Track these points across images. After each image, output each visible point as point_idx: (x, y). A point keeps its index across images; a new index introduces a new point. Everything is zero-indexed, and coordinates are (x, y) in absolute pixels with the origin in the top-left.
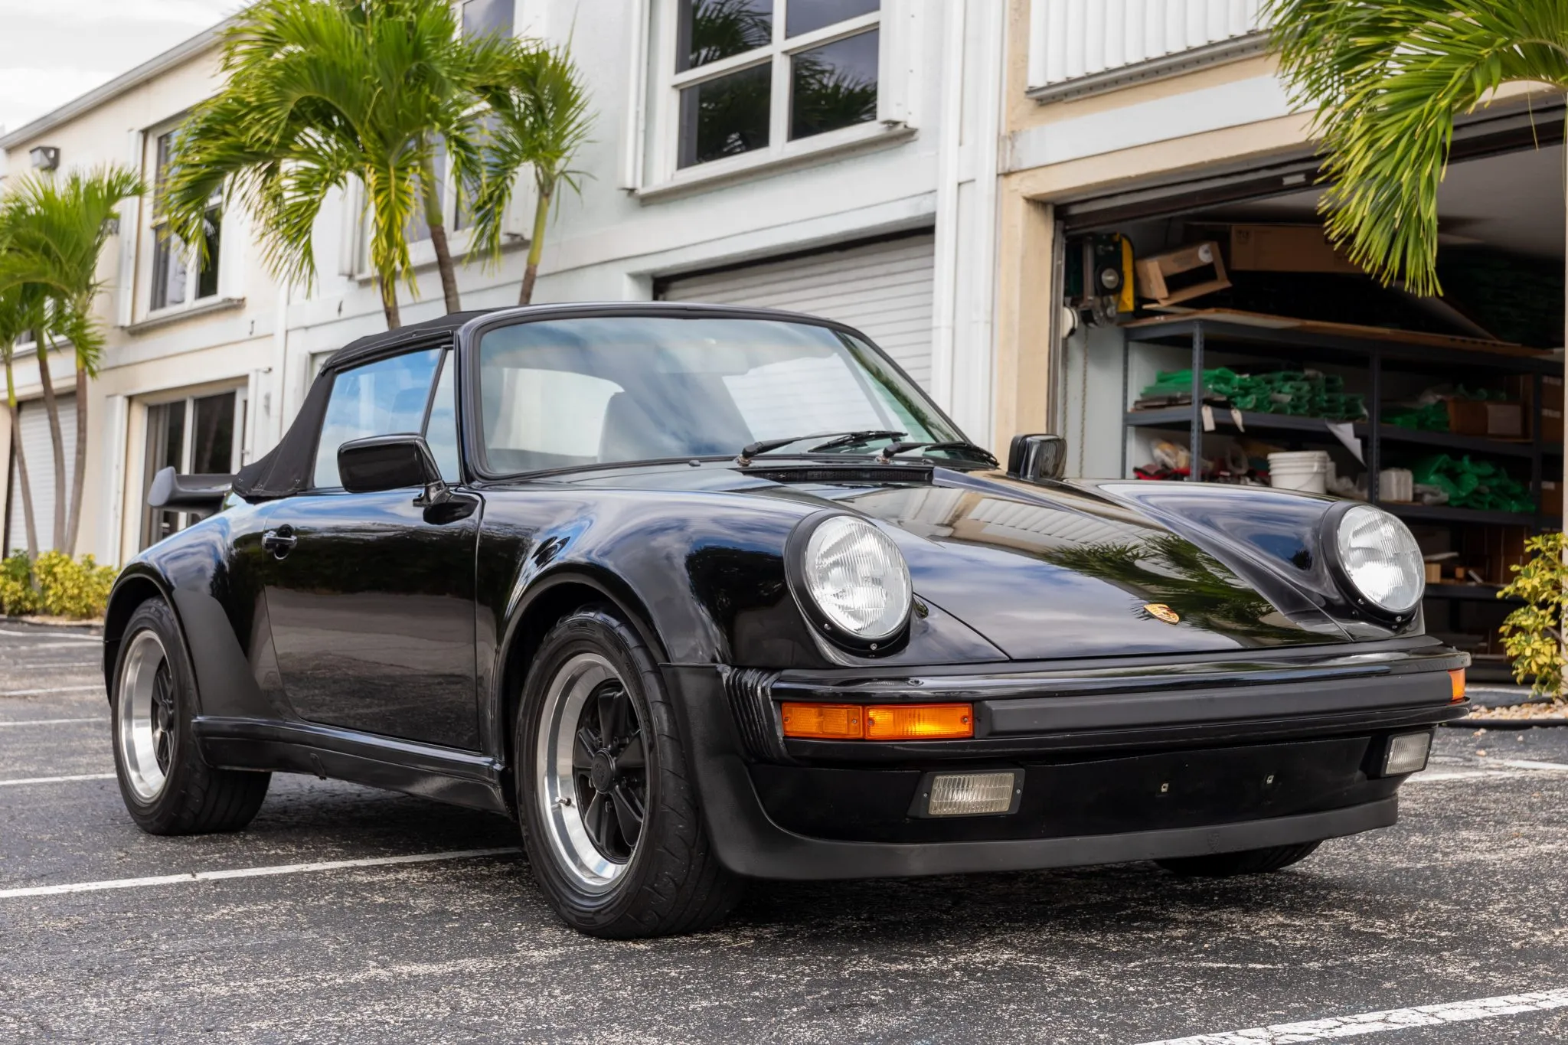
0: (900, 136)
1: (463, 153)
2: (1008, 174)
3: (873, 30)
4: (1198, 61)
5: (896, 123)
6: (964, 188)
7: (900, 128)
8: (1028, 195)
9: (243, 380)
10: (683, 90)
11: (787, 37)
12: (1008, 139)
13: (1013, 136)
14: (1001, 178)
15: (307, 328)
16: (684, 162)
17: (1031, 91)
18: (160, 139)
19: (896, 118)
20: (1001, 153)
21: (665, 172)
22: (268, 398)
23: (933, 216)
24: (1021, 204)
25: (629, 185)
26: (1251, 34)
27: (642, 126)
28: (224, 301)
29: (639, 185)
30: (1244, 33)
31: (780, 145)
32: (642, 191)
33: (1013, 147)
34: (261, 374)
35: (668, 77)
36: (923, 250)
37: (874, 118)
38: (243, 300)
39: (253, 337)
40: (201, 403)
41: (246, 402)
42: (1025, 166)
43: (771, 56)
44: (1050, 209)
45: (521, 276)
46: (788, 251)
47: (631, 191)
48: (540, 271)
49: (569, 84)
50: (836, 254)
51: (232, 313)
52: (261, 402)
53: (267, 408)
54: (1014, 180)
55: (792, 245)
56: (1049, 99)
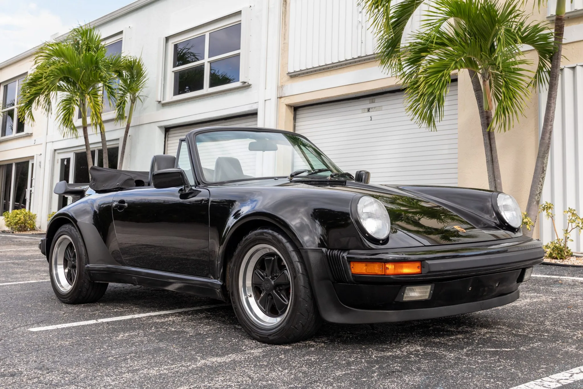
0: (246, 86)
1: (110, 90)
2: (281, 98)
3: (238, 55)
4: (341, 65)
5: (245, 83)
6: (266, 101)
7: (247, 84)
8: (286, 104)
9: (32, 157)
10: (175, 73)
11: (209, 57)
12: (280, 87)
13: (282, 86)
14: (279, 99)
15: (53, 142)
16: (175, 94)
17: (289, 73)
18: (4, 86)
19: (245, 81)
20: (279, 91)
21: (170, 97)
22: (40, 163)
23: (257, 110)
24: (285, 106)
25: (159, 100)
26: (359, 57)
27: (163, 83)
28: (26, 134)
29: (162, 100)
30: (357, 57)
31: (207, 89)
32: (163, 102)
33: (282, 90)
34: (38, 156)
35: (171, 70)
36: (253, 119)
37: (239, 81)
38: (32, 134)
39: (35, 145)
40: (17, 164)
41: (33, 164)
42: (286, 95)
43: (204, 63)
44: (293, 108)
45: (125, 126)
46: (209, 120)
47: (160, 102)
48: (131, 125)
49: (141, 70)
50: (223, 121)
51: (28, 138)
52: (38, 164)
53: (40, 166)
54: (282, 99)
55: (211, 118)
56: (294, 76)
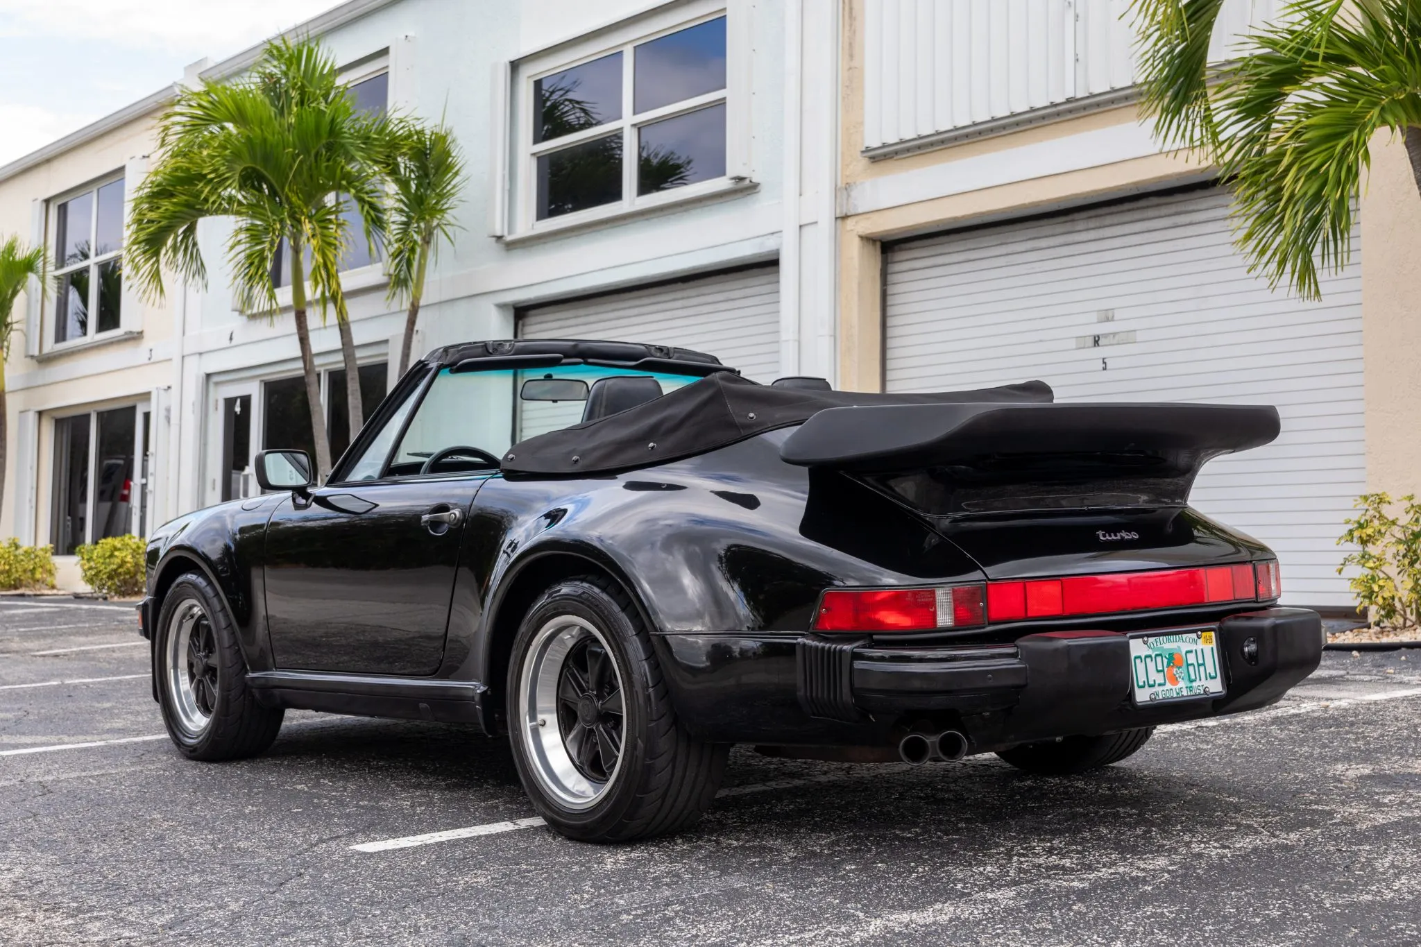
0: (744, 189)
1: (372, 212)
2: (845, 217)
3: (722, 103)
4: (1017, 124)
5: (741, 179)
6: (805, 230)
7: (747, 182)
8: (860, 233)
9: (146, 396)
10: (541, 159)
11: (635, 113)
12: (843, 189)
13: (848, 187)
14: (839, 222)
15: (200, 354)
16: (540, 216)
17: (868, 150)
18: (59, 207)
19: (743, 175)
20: (838, 201)
21: (527, 222)
22: (168, 410)
23: (777, 252)
24: (857, 241)
25: (499, 233)
26: (1069, 101)
27: (507, 187)
28: (126, 333)
29: (506, 233)
30: (1064, 100)
31: (631, 199)
32: (509, 238)
33: (849, 196)
34: (162, 392)
35: (528, 150)
36: (771, 278)
37: (723, 173)
38: (142, 332)
39: (151, 362)
40: (100, 415)
41: (147, 416)
42: (860, 211)
43: (622, 128)
44: (878, 244)
45: (406, 305)
46: (638, 283)
47: (499, 238)
48: (422, 303)
49: (448, 154)
50: (680, 285)
51: (131, 343)
52: (163, 413)
53: (168, 419)
54: (850, 223)
55: (646, 278)
56: (882, 156)
